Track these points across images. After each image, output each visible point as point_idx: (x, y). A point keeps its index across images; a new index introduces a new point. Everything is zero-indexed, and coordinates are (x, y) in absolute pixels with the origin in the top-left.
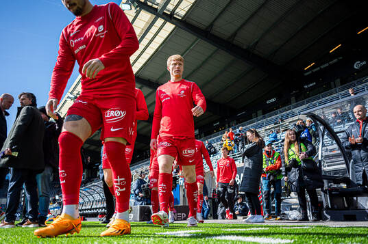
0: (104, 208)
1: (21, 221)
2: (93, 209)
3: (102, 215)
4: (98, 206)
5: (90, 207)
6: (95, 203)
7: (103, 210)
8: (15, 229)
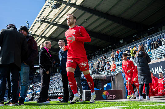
0: (61, 92)
1: (8, 101)
2: (55, 93)
3: (61, 97)
4: (58, 91)
5: (52, 92)
6: (56, 89)
7: (61, 94)
8: (4, 107)
